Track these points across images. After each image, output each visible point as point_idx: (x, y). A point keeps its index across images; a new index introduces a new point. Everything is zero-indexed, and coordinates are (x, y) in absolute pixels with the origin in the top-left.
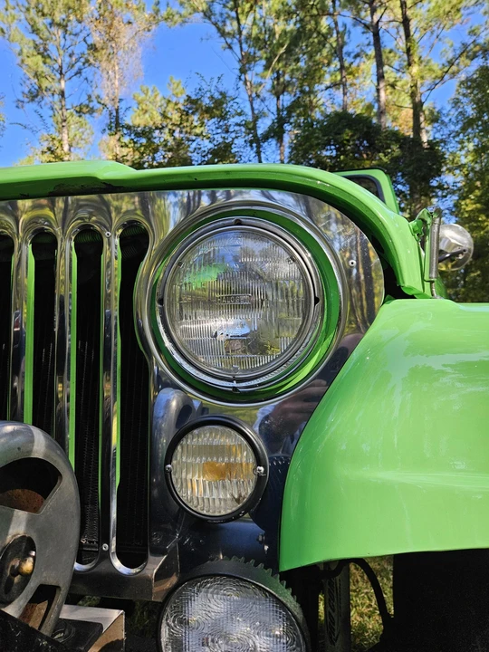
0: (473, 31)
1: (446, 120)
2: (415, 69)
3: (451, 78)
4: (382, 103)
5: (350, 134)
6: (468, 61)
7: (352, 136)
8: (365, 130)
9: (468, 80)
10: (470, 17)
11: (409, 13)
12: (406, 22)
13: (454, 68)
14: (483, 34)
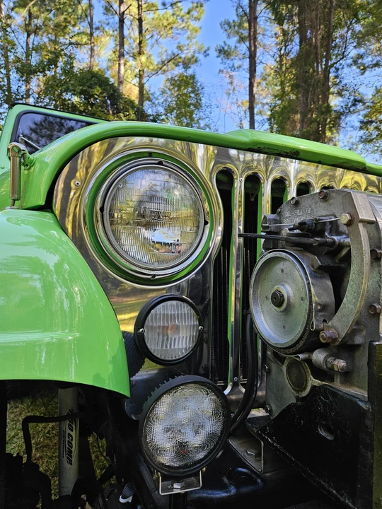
0: (180, 47)
1: (156, 102)
2: (143, 58)
3: (162, 74)
4: (121, 75)
5: (100, 91)
6: (173, 66)
7: (101, 93)
8: (112, 92)
9: (172, 79)
10: (178, 36)
11: (143, 15)
12: (140, 20)
13: (165, 67)
14: (185, 52)
